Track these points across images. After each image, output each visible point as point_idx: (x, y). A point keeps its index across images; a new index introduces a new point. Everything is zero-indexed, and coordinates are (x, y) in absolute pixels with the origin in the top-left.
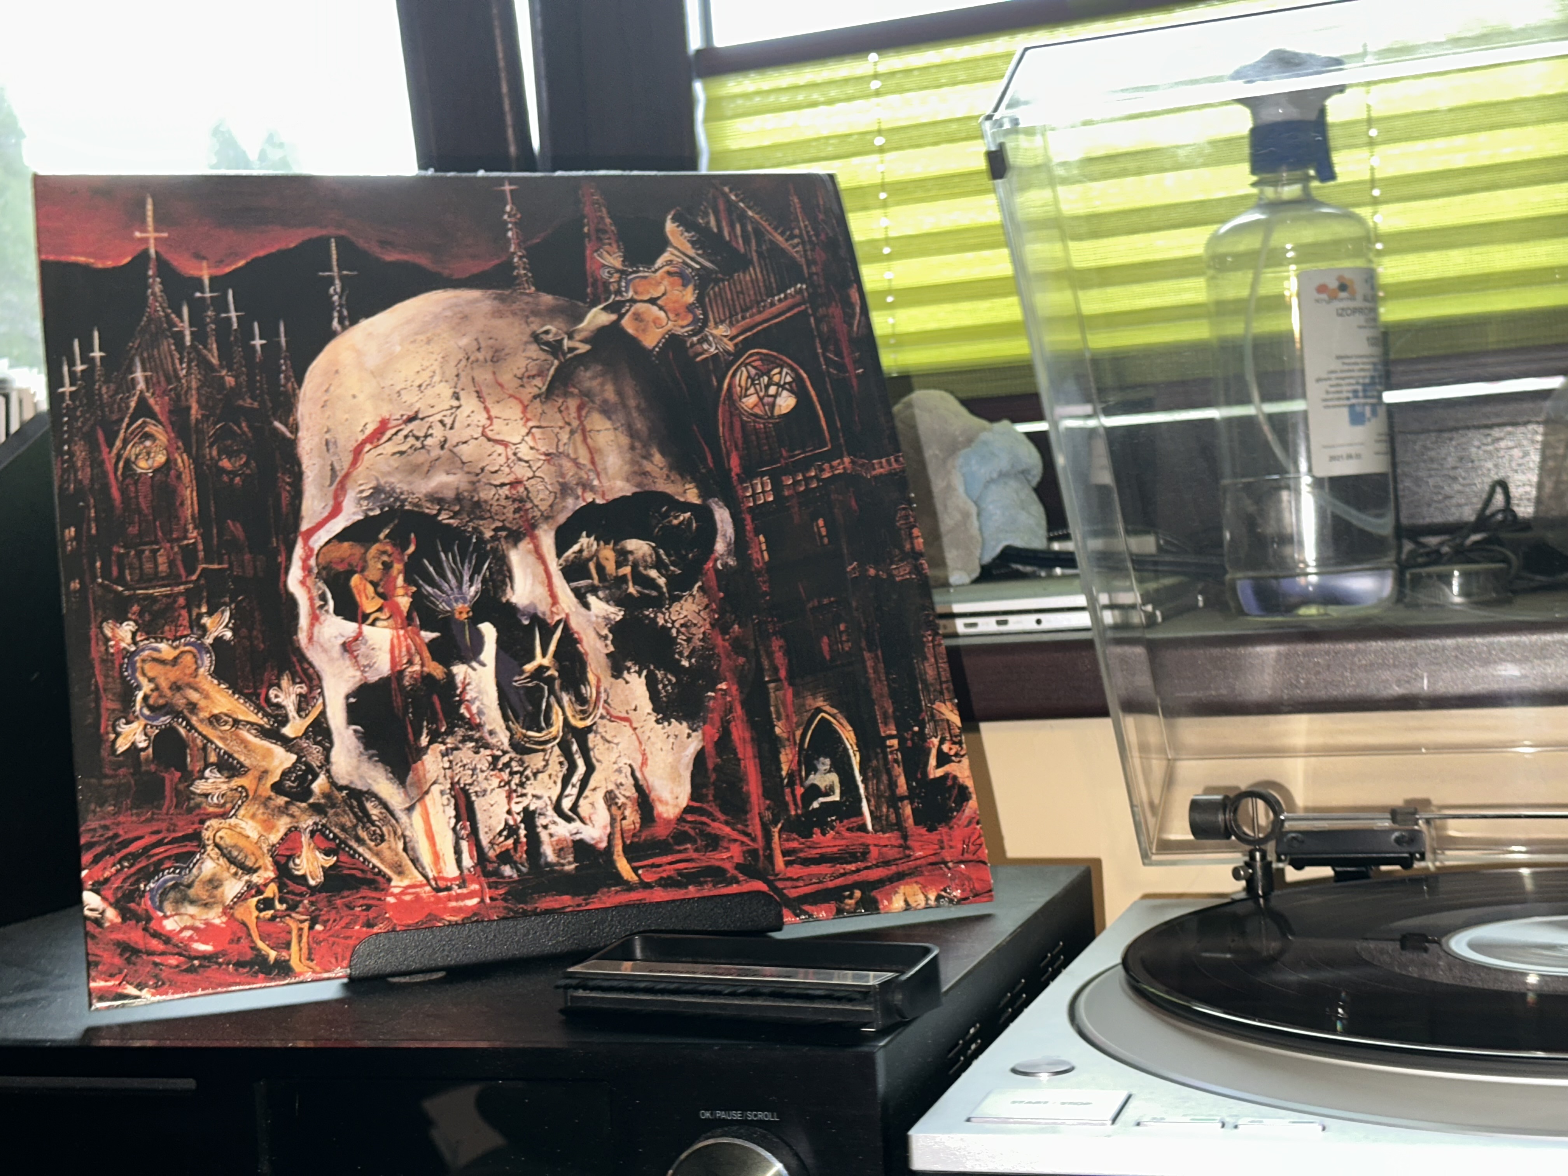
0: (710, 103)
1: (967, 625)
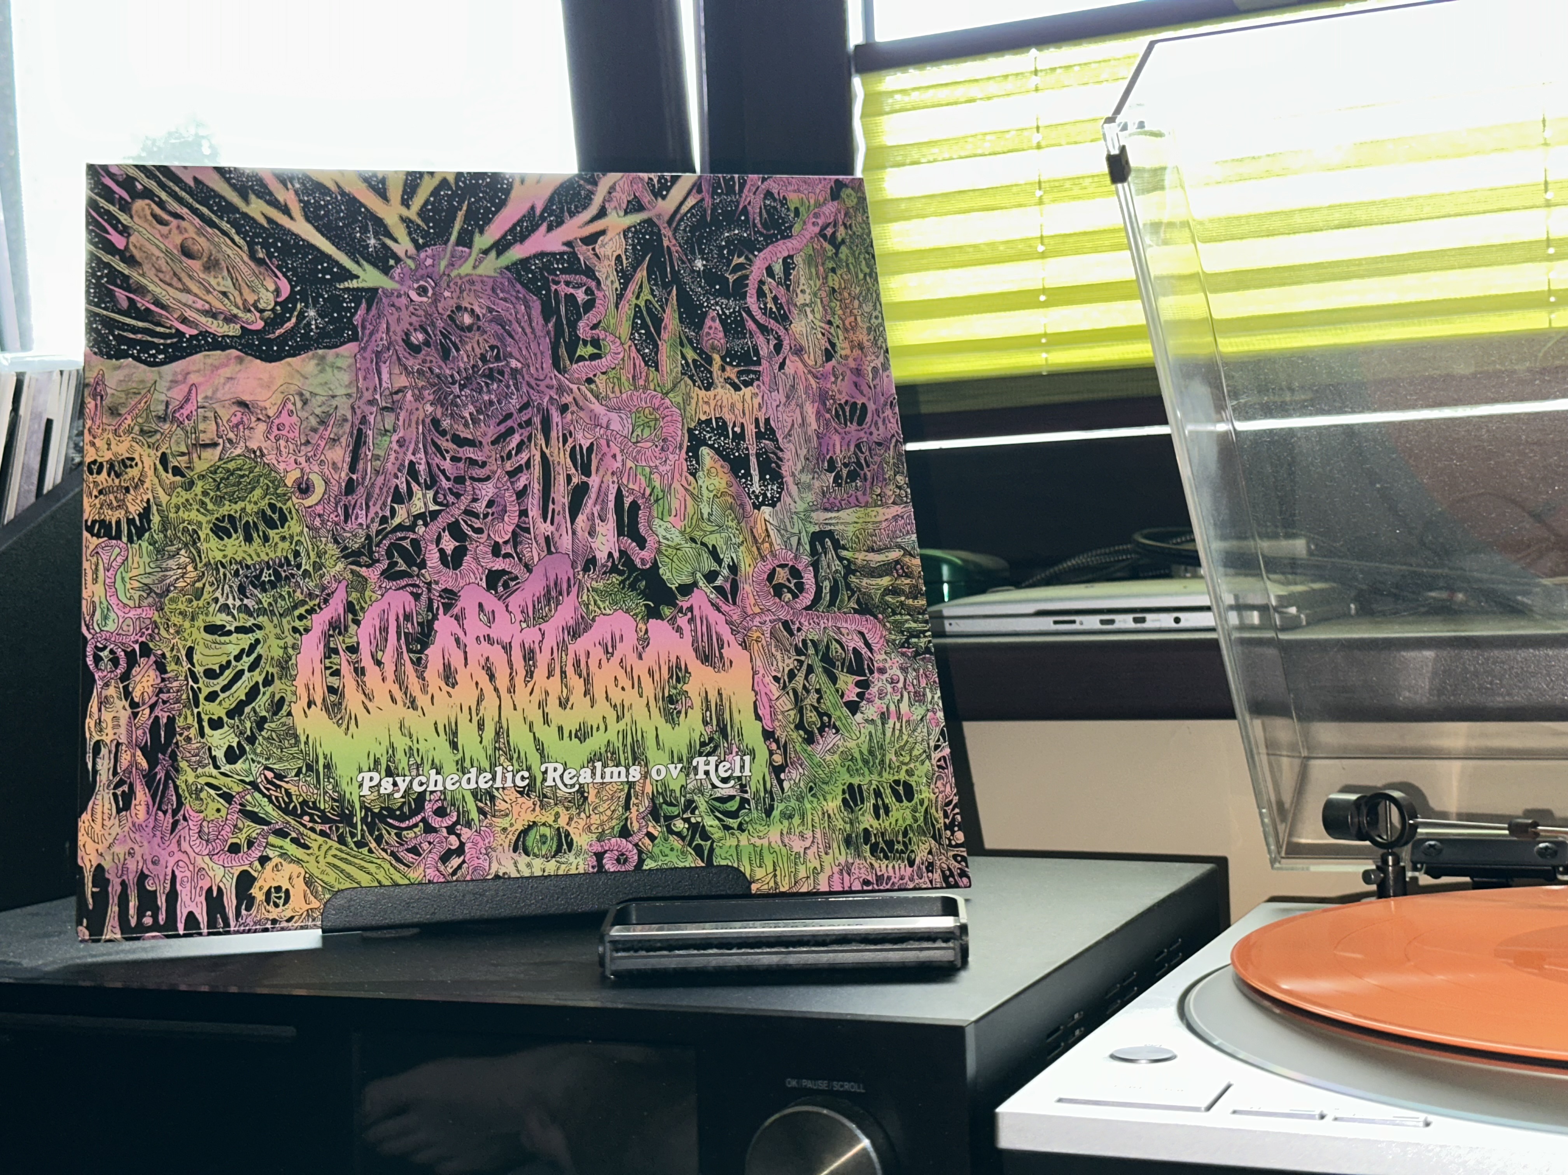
0: (868, 98)
1: (1103, 622)
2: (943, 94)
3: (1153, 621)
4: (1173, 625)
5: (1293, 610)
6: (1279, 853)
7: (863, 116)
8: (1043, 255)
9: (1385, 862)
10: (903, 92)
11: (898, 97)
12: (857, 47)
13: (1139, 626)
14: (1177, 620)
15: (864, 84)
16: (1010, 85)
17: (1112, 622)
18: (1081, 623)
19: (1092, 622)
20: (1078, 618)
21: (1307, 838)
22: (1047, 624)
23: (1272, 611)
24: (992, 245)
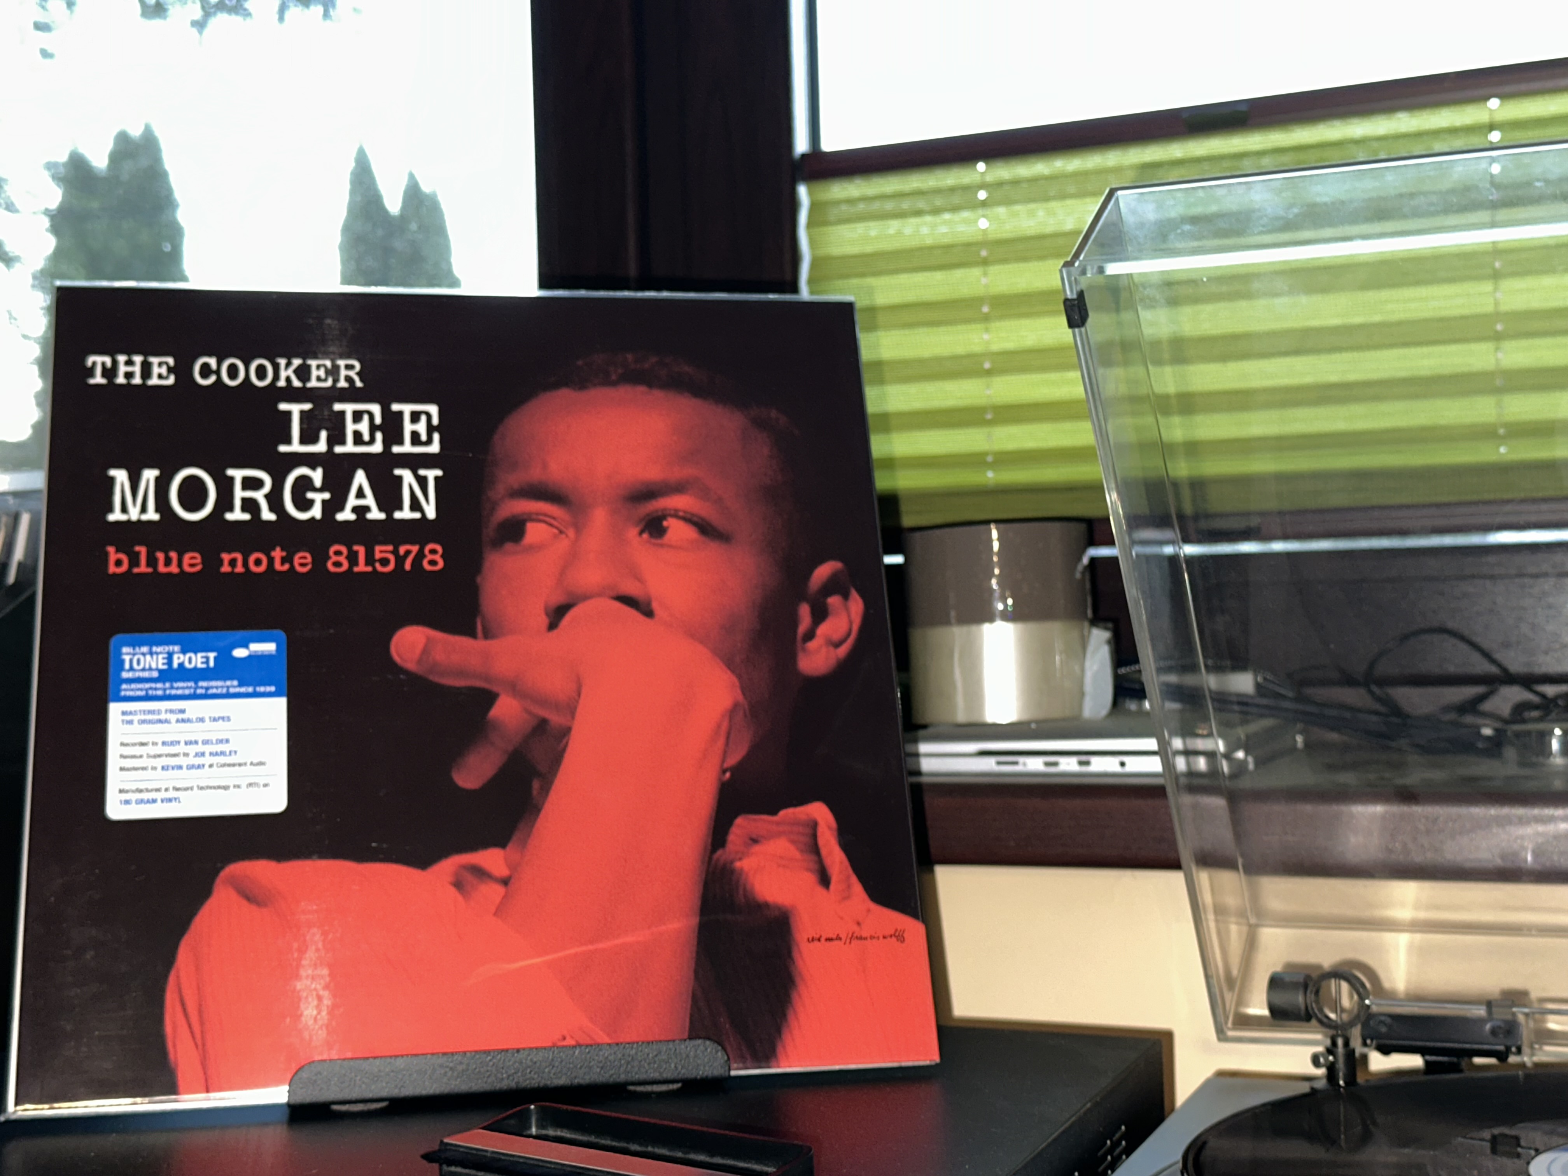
0: (814, 207)
1: (1047, 764)
2: (889, 206)
3: (1099, 765)
4: (1118, 769)
5: (1240, 755)
6: (1226, 1023)
7: (810, 225)
8: (989, 373)
9: (1334, 1044)
10: (850, 201)
11: (844, 207)
12: (803, 156)
13: (1084, 769)
14: (1123, 764)
15: (810, 193)
16: (956, 199)
17: (1055, 764)
18: (1025, 764)
19: (1035, 765)
20: (1021, 759)
21: (1255, 1007)
22: (989, 765)
23: (1219, 756)
24: (939, 360)
